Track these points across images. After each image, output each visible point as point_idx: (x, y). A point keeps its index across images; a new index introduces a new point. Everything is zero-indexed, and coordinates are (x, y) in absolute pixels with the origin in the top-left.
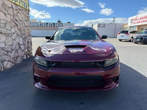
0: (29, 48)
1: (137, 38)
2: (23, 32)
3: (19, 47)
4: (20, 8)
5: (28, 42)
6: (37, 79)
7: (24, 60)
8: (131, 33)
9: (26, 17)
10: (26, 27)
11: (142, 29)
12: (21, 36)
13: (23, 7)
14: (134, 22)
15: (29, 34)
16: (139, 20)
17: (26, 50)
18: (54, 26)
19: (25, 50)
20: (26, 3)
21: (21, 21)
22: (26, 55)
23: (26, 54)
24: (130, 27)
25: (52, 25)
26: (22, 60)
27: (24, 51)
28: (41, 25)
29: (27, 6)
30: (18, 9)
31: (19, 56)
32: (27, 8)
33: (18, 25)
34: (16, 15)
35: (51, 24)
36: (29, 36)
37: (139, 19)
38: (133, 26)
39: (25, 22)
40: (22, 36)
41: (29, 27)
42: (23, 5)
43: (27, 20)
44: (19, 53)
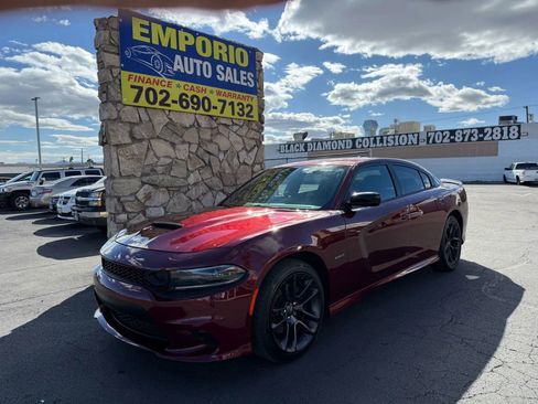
2: (230, 181)
4: (225, 121)
9: (246, 140)
12: (222, 191)
13: (236, 117)
18: (481, 139)
20: (249, 105)
21: (225, 152)
25: (471, 135)
28: (428, 138)
29: (250, 111)
30: (216, 125)
32: (252, 117)
33: (215, 163)
34: (210, 141)
35: (468, 132)
39: (243, 153)
40: (227, 189)
42: (236, 111)
43: (253, 148)
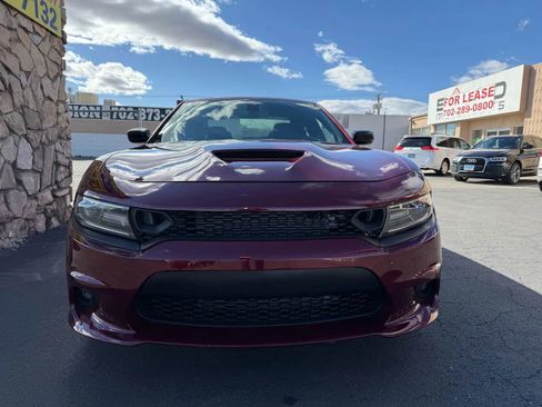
0: (60, 188)
1: (464, 162)
2: (35, 121)
3: (14, 181)
4: (25, 23)
5: (57, 164)
6: (87, 300)
7: (34, 236)
8: (442, 144)
9: (49, 63)
10: (47, 102)
11: (478, 134)
12: (26, 136)
13: (40, 21)
14: (447, 107)
15: (62, 130)
16: (464, 101)
17: (48, 195)
19: (39, 196)
20: (52, 10)
21: (28, 74)
22: (43, 216)
23: (45, 212)
24: (435, 126)
25: (154, 114)
26: (25, 234)
27: (36, 198)
28: (112, 113)
29: (54, 20)
30: (15, 26)
31: (15, 218)
32: (56, 28)
33: (16, 88)
34: (9, 50)
35: (152, 111)
36: (60, 137)
37: (467, 98)
38: (446, 124)
39: (46, 82)
40: (32, 135)
41: (61, 106)
42: (40, 13)
43: (56, 77)
44: (13, 205)
